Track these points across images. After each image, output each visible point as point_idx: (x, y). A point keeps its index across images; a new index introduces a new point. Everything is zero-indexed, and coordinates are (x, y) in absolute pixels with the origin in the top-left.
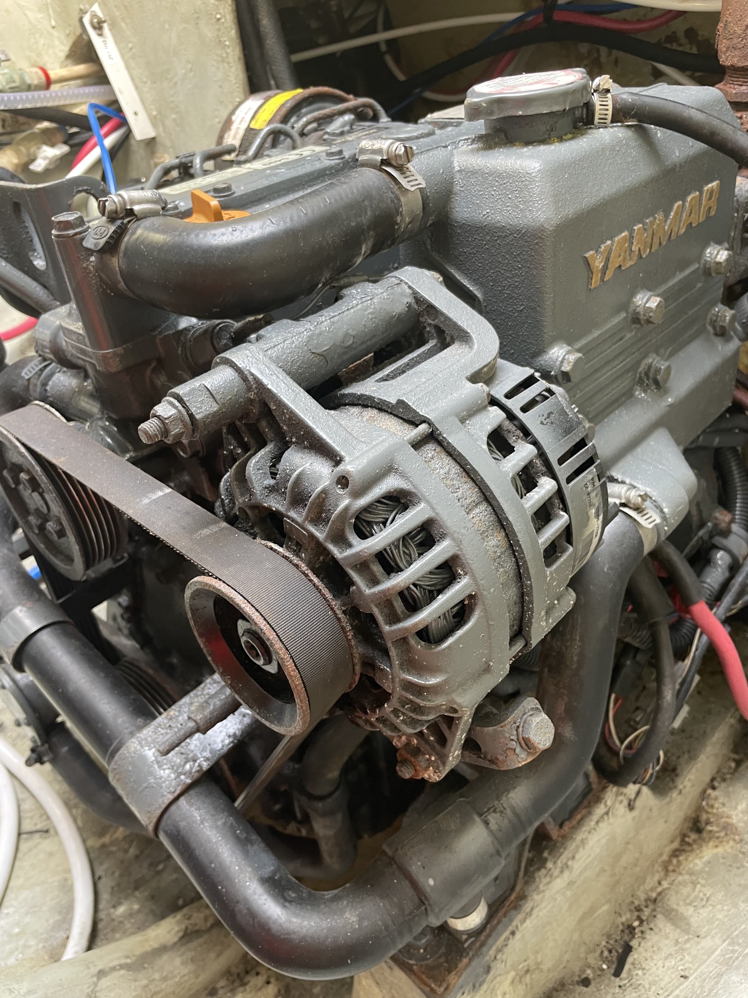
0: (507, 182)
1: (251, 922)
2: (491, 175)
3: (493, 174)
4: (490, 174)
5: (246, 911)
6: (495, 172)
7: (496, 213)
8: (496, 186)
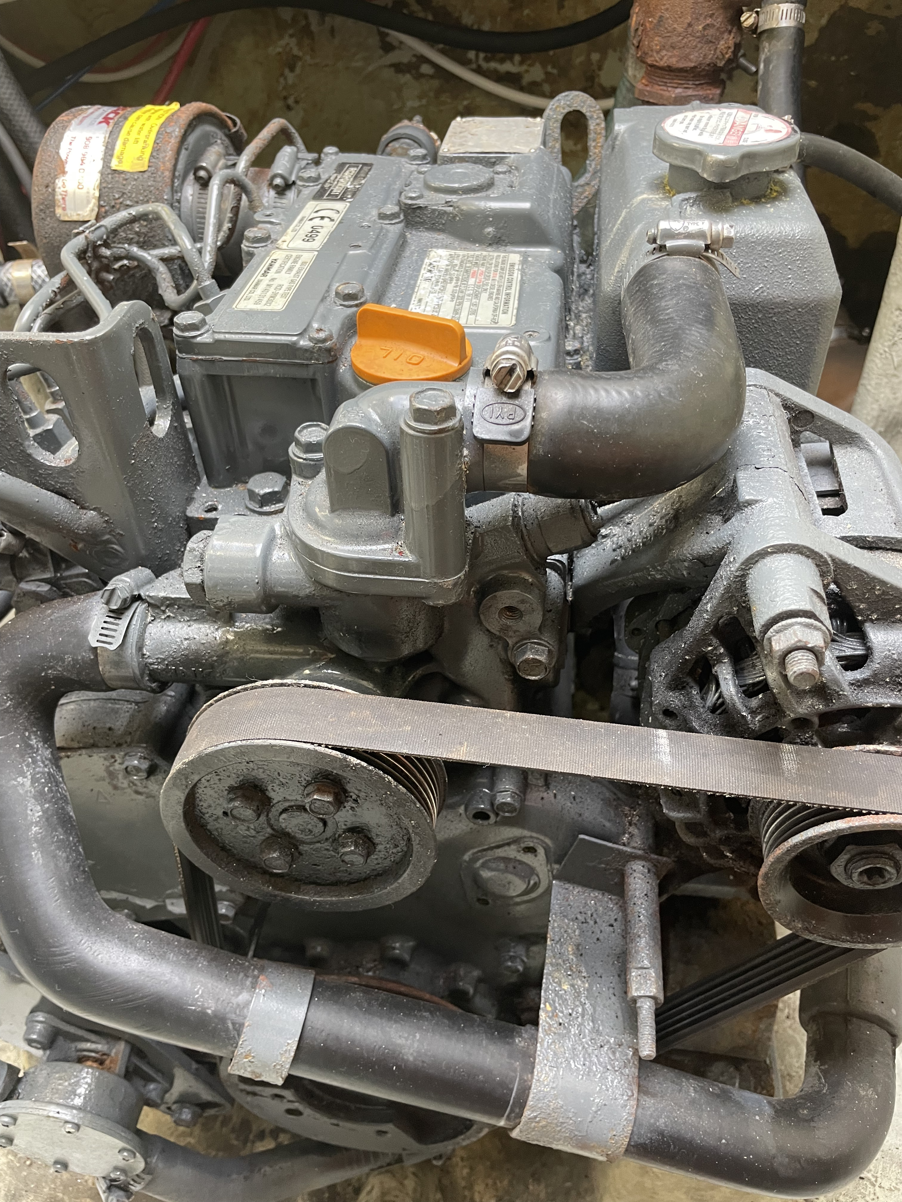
0: (784, 251)
1: (798, 1166)
2: (759, 245)
3: (763, 243)
4: (758, 242)
5: (787, 1160)
6: (764, 240)
7: (772, 288)
8: (768, 257)
